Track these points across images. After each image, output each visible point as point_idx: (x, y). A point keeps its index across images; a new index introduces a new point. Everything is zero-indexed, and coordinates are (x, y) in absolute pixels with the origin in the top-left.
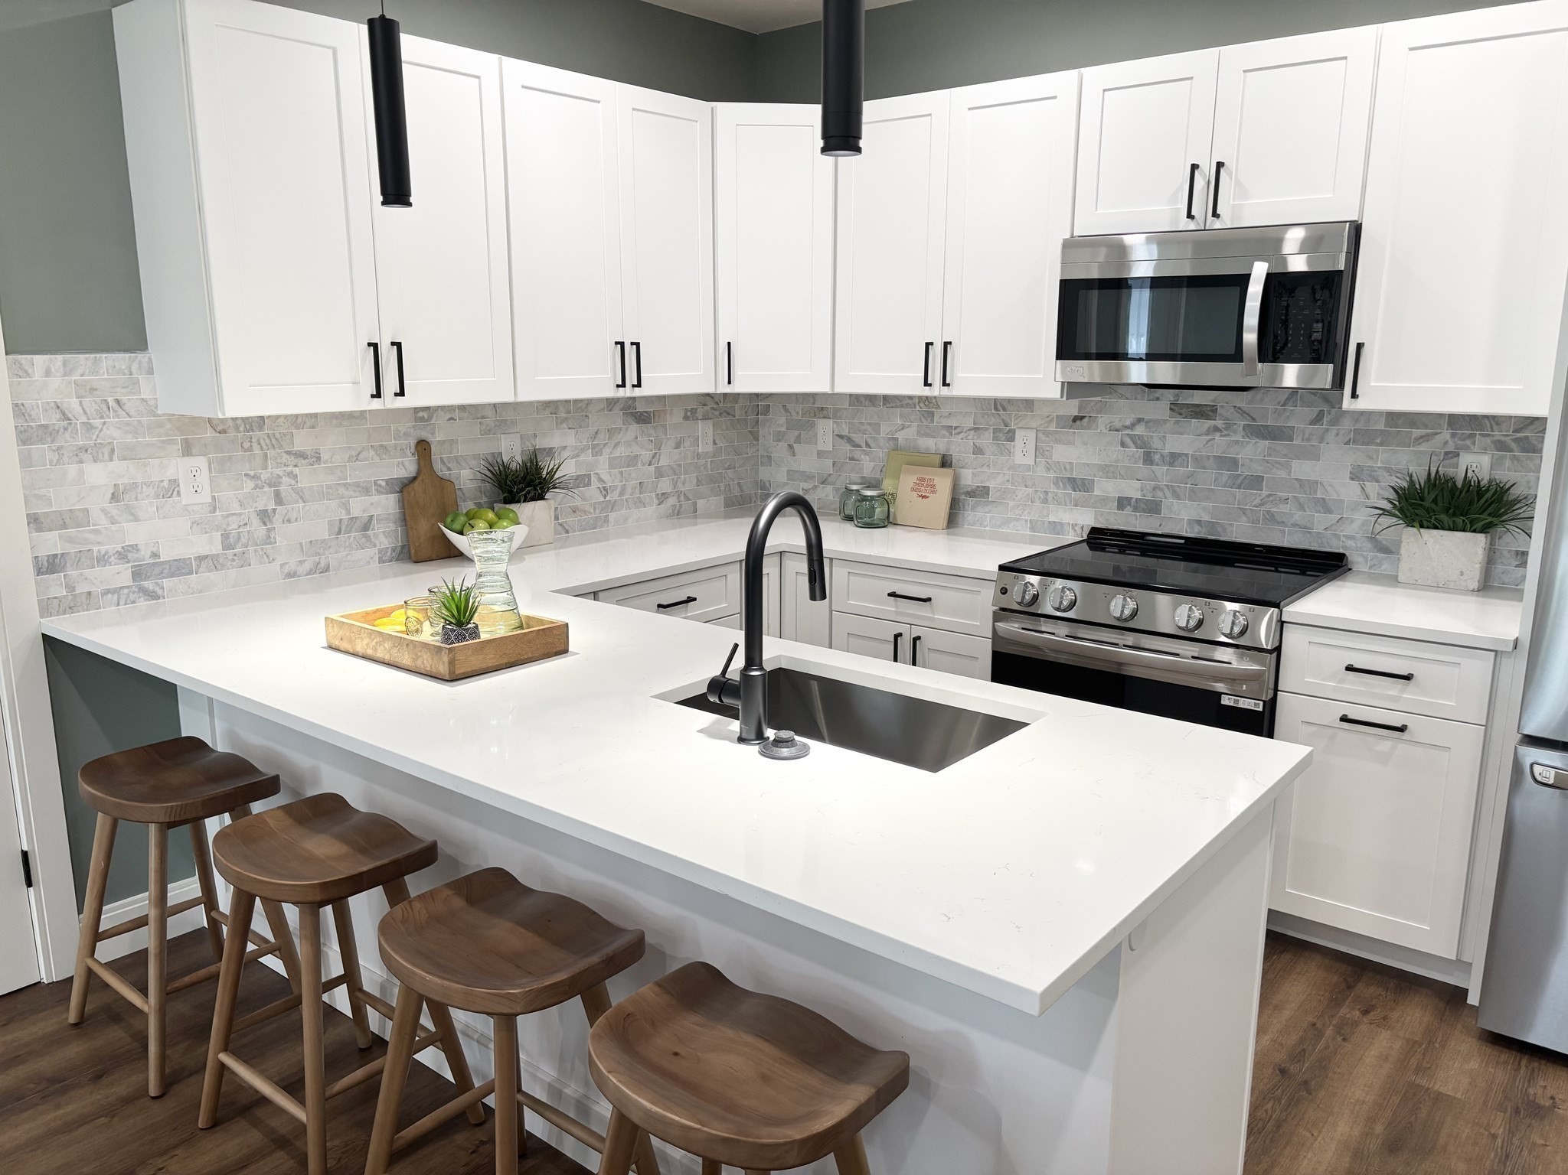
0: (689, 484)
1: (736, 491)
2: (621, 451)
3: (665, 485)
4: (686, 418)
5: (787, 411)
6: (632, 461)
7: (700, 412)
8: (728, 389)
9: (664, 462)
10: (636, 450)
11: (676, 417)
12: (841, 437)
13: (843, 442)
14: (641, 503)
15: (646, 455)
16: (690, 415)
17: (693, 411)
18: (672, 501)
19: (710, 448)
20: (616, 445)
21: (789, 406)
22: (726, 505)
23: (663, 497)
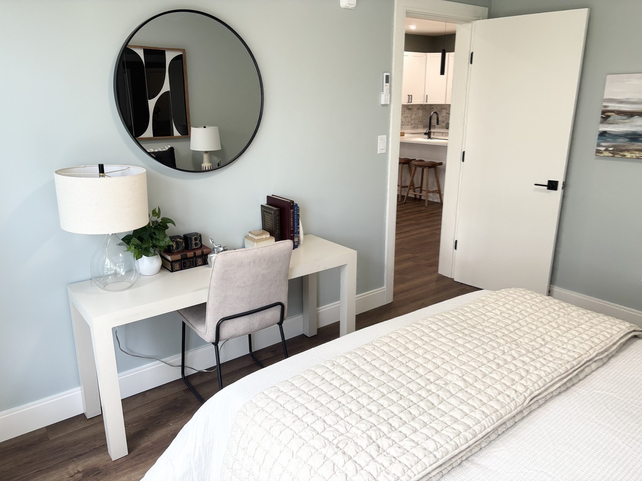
0: (417, 122)
1: (425, 124)
2: (405, 115)
3: (413, 122)
4: (417, 109)
5: (437, 108)
6: (407, 117)
7: (420, 108)
8: (425, 103)
9: (413, 117)
10: (408, 115)
11: (415, 109)
12: (447, 113)
13: (447, 114)
14: (408, 125)
15: (410, 116)
16: (418, 109)
17: (419, 108)
18: (414, 125)
19: (421, 115)
20: (405, 114)
21: (437, 107)
22: (423, 127)
23: (412, 124)
